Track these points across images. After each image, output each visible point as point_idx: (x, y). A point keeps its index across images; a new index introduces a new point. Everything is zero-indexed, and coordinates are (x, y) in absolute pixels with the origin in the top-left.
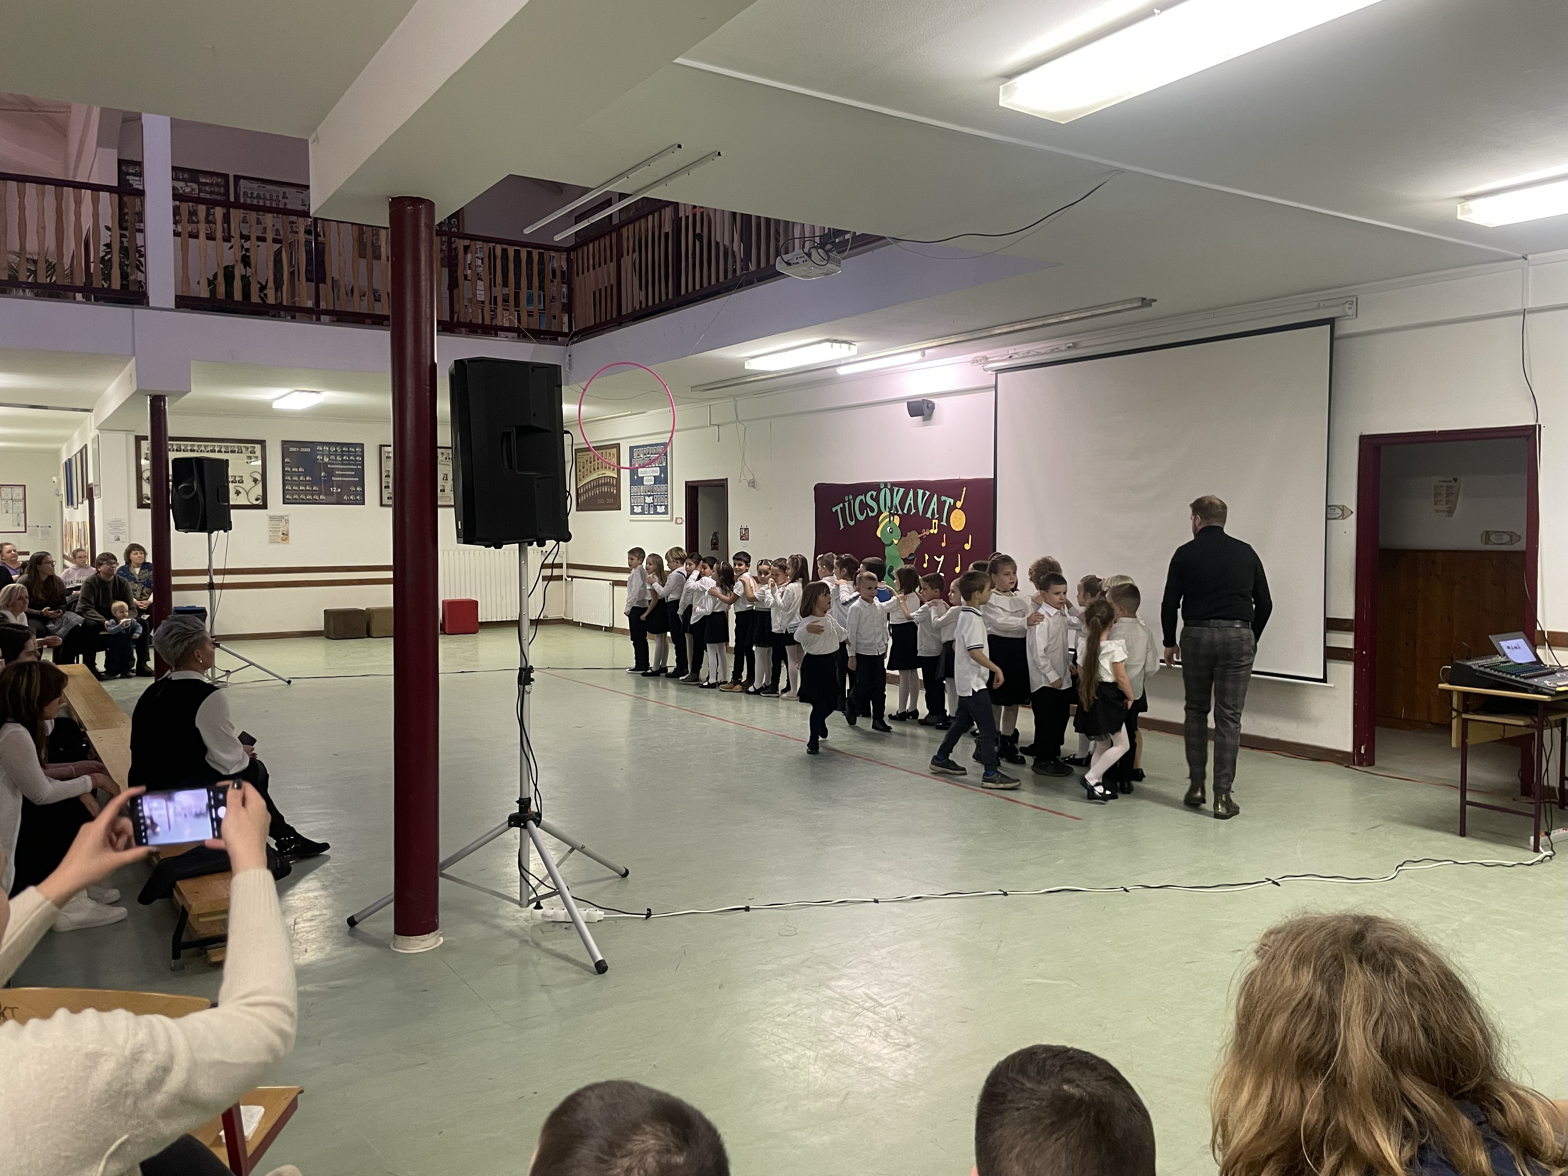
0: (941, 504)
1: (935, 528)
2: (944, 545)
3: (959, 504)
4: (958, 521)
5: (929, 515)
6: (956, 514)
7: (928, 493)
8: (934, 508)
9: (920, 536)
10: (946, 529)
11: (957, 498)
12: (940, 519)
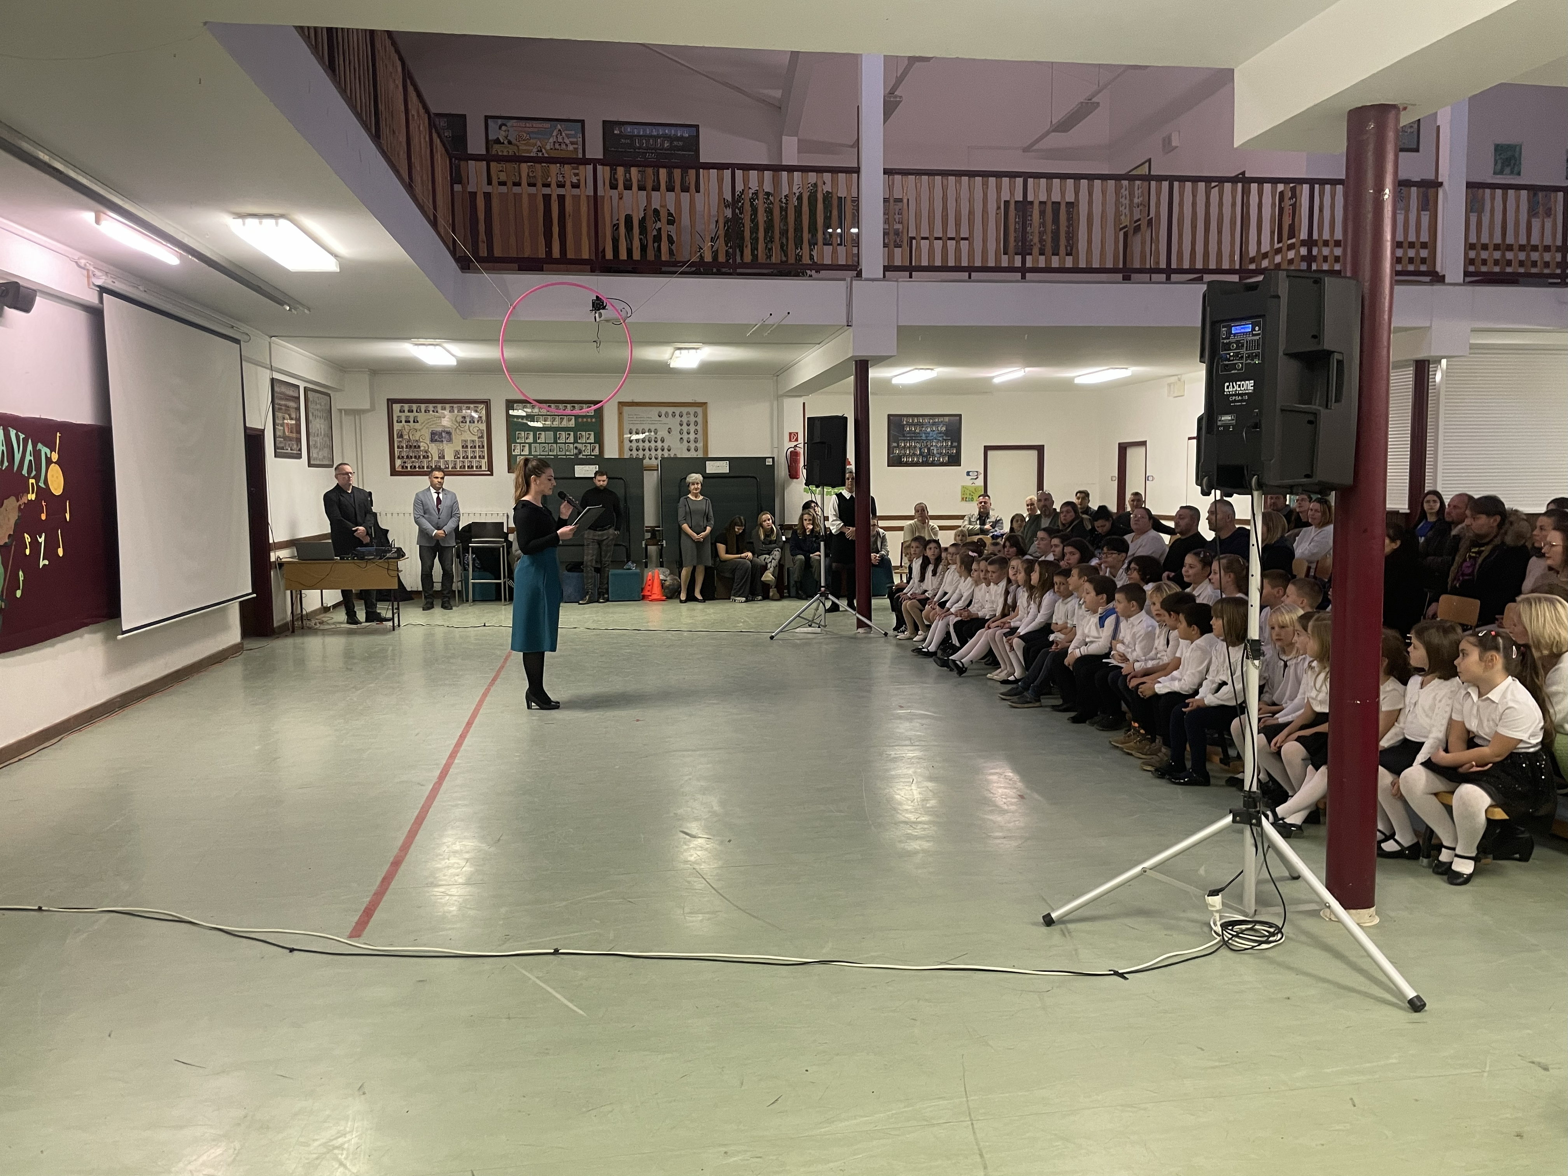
0: (37, 454)
1: (33, 493)
2: (43, 517)
3: (55, 457)
4: (56, 481)
5: (25, 472)
6: (52, 470)
7: (22, 436)
8: (30, 461)
9: (18, 504)
10: (44, 493)
11: (53, 450)
12: (37, 478)
